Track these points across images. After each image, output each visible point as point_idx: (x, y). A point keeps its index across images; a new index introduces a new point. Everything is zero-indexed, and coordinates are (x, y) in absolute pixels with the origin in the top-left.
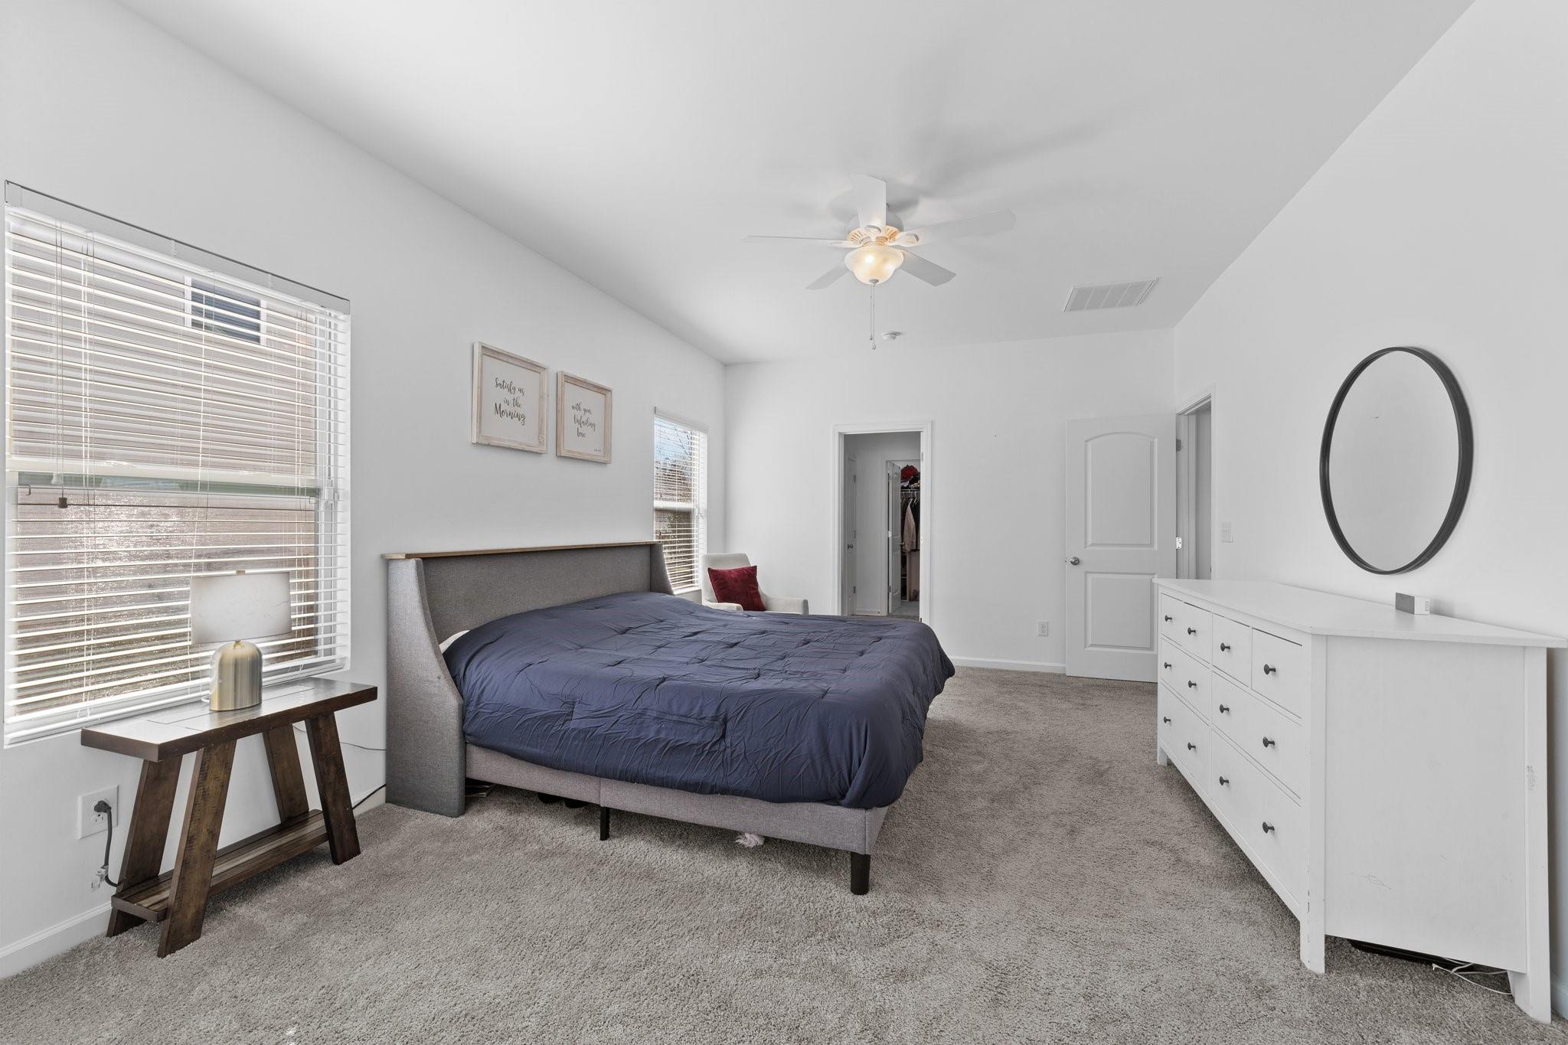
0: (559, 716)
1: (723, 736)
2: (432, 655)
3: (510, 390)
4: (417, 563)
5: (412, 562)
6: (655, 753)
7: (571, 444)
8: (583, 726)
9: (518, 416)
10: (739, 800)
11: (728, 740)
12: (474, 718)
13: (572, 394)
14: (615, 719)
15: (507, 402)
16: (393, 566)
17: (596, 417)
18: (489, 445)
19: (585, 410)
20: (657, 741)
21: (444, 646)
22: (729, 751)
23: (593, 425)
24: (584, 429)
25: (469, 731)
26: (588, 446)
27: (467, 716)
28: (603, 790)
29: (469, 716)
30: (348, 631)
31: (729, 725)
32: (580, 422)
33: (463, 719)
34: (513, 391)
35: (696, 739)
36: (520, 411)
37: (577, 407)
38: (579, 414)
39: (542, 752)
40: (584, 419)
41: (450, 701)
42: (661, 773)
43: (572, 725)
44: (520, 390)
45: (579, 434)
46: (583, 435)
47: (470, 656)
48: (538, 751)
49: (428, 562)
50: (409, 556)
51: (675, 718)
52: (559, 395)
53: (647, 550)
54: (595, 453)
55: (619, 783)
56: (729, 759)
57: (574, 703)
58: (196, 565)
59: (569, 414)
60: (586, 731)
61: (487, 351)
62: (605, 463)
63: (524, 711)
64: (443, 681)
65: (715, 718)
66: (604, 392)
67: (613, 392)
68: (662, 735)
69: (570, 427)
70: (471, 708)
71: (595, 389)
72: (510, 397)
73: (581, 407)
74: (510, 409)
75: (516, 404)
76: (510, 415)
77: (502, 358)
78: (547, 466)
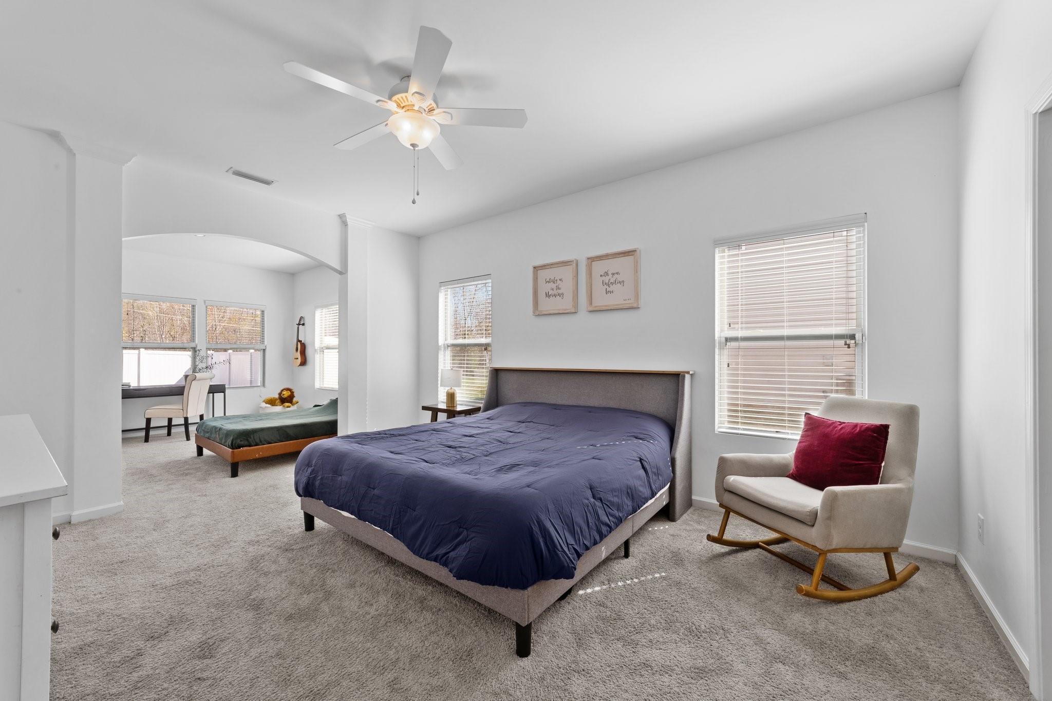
3: (554, 282)
7: (601, 300)
9: (559, 295)
13: (601, 267)
15: (553, 289)
17: (625, 274)
18: (541, 315)
19: (613, 274)
23: (621, 282)
24: (612, 288)
26: (619, 296)
32: (609, 284)
34: (556, 282)
36: (560, 292)
37: (605, 274)
38: (606, 279)
40: (612, 281)
44: (560, 280)
45: (608, 292)
46: (611, 292)
54: (625, 302)
58: (465, 361)
59: (598, 282)
61: (537, 268)
62: (635, 308)
66: (630, 254)
67: (640, 251)
69: (599, 289)
71: (623, 255)
72: (554, 286)
73: (610, 273)
74: (555, 292)
75: (558, 288)
76: (555, 296)
77: (548, 267)
78: (583, 318)
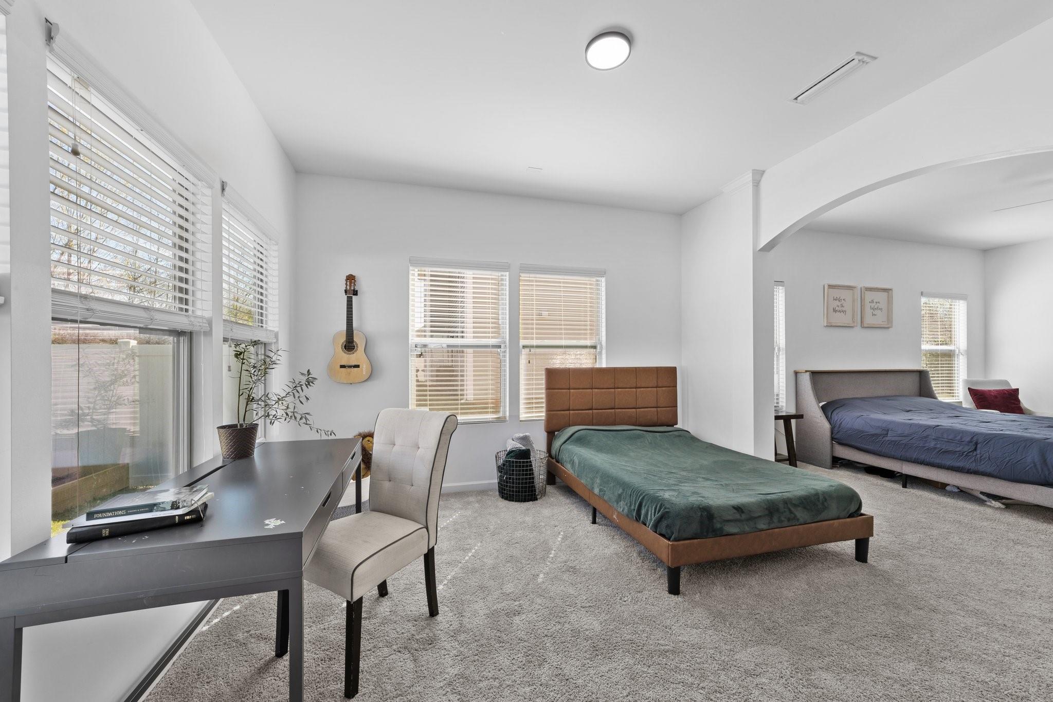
0: (881, 435)
1: (975, 449)
2: (818, 408)
3: (839, 301)
4: (810, 374)
5: (808, 373)
6: (934, 453)
7: (869, 320)
8: (893, 439)
9: (844, 311)
10: (985, 478)
11: (978, 452)
12: (837, 433)
13: (869, 296)
14: (911, 438)
15: (838, 306)
16: (799, 375)
17: (883, 305)
18: (831, 326)
19: (876, 302)
20: (935, 448)
21: (821, 404)
22: (979, 456)
23: (881, 309)
24: (876, 312)
25: (835, 437)
26: (880, 319)
27: (834, 431)
28: (904, 467)
29: (835, 432)
30: (784, 396)
31: (979, 446)
32: (874, 309)
33: (832, 433)
34: (841, 300)
35: (958, 449)
36: (844, 309)
37: (872, 302)
38: (873, 305)
39: (872, 448)
40: (876, 307)
41: (826, 426)
42: (937, 461)
43: (887, 439)
44: (844, 299)
45: (873, 315)
46: (875, 315)
47: (832, 410)
48: (870, 447)
49: (814, 374)
50: (806, 371)
51: (946, 440)
52: (863, 297)
53: (918, 374)
54: (883, 323)
55: (913, 464)
56: (979, 459)
57: (888, 430)
59: (868, 306)
60: (895, 441)
61: (830, 286)
62: (888, 328)
63: (863, 432)
64: (822, 418)
65: (970, 442)
66: (888, 291)
67: (893, 290)
68: (938, 446)
69: (868, 311)
70: (836, 429)
71: (883, 291)
72: (839, 304)
73: (875, 301)
74: (840, 309)
75: (842, 306)
76: (840, 311)
77: (837, 288)
78: (858, 332)
